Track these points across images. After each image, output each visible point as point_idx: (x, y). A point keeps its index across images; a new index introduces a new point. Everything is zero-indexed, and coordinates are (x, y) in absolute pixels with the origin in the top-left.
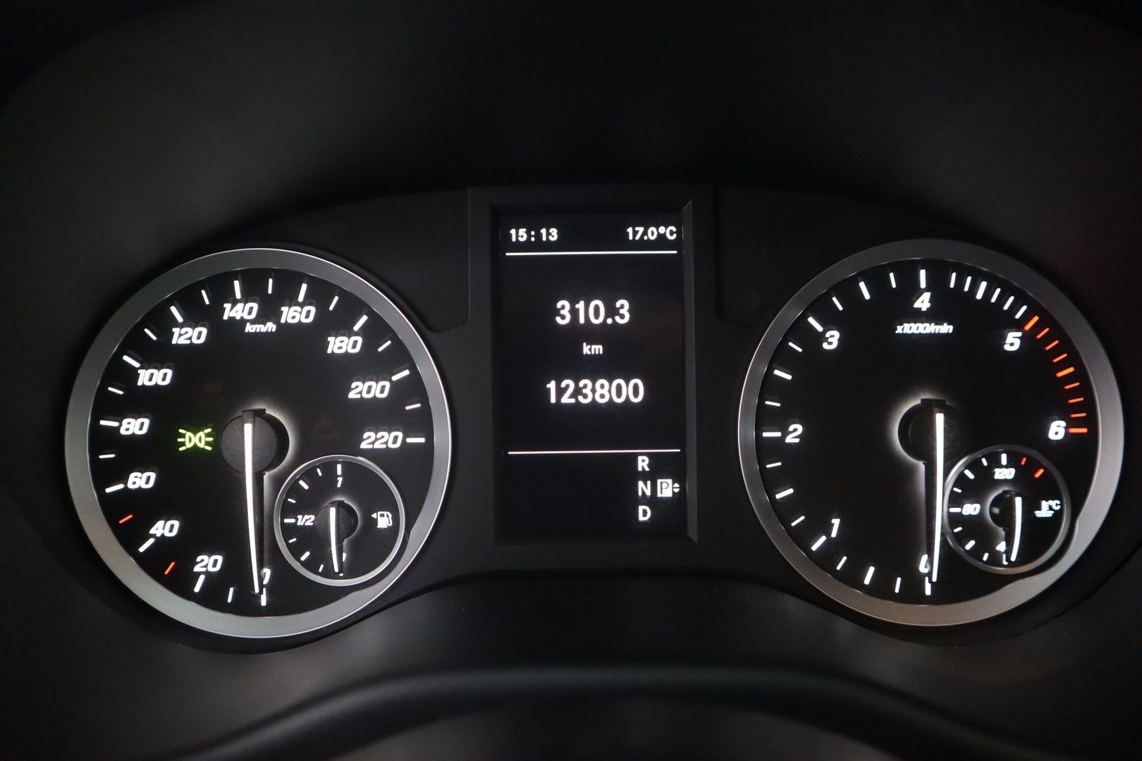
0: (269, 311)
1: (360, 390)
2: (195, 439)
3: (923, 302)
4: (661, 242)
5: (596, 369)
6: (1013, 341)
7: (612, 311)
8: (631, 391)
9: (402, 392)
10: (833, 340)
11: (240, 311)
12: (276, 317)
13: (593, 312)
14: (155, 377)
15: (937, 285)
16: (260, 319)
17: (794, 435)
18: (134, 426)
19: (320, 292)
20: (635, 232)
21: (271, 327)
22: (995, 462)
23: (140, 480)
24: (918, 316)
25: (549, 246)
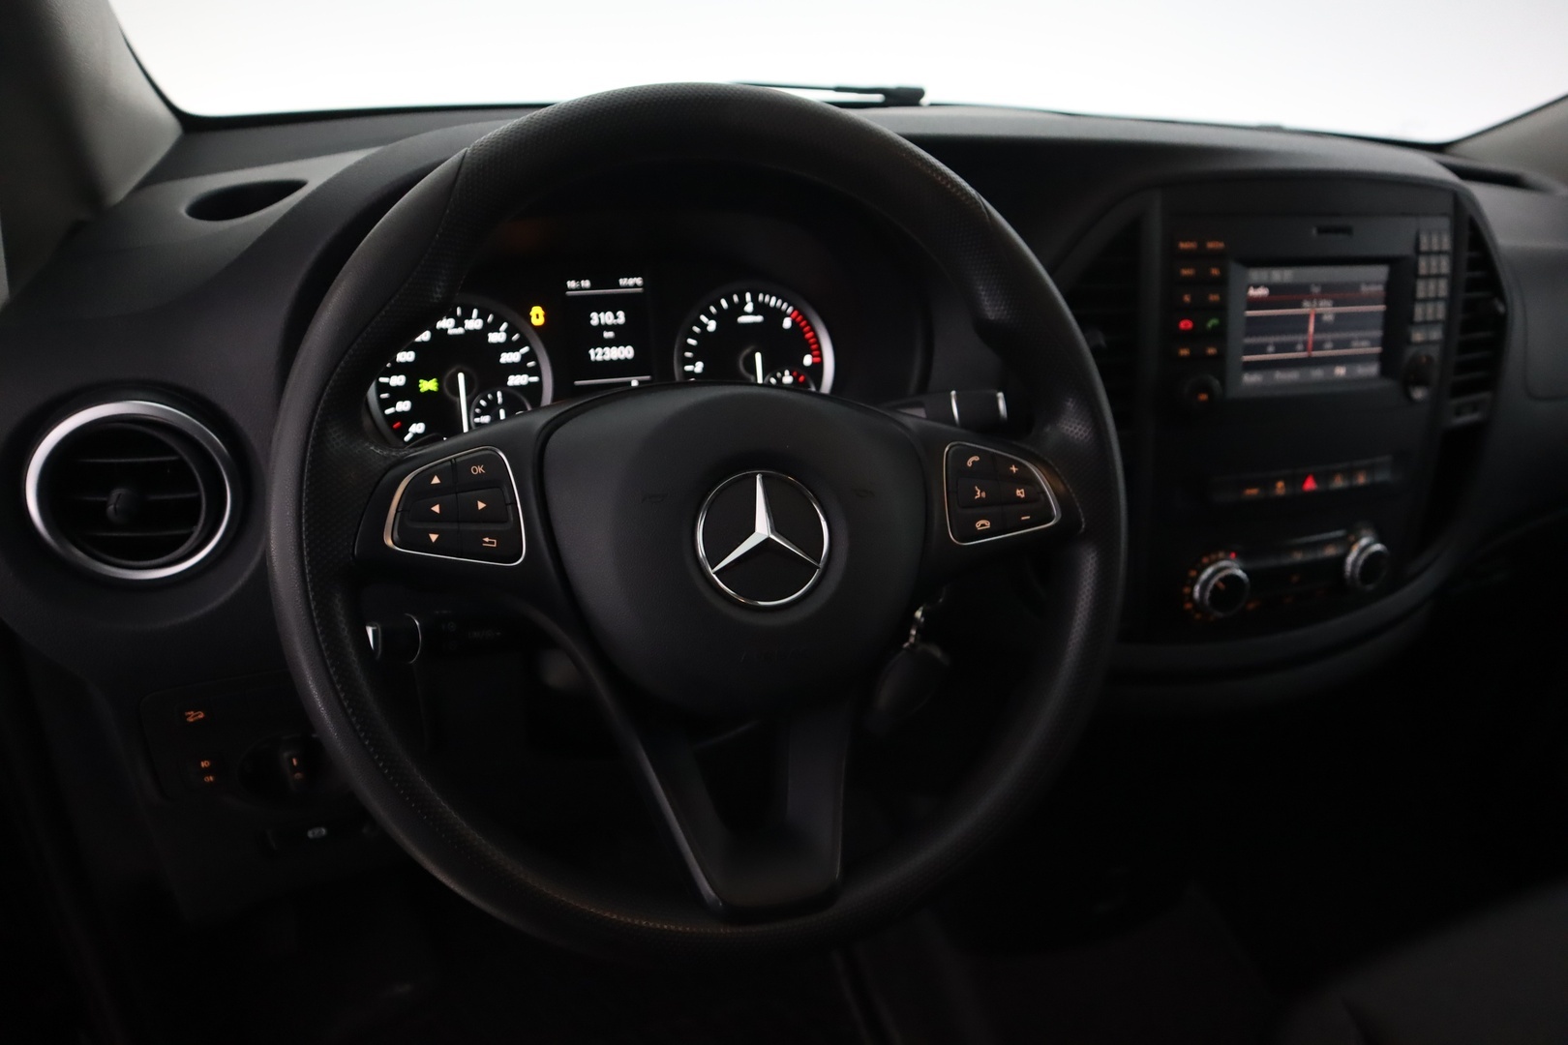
0: (459, 323)
1: (507, 358)
2: (428, 385)
3: (749, 307)
4: (635, 286)
5: (610, 343)
6: (787, 323)
7: (616, 317)
8: (626, 352)
9: (525, 358)
10: (712, 326)
11: (446, 324)
12: (463, 326)
13: (607, 318)
14: (406, 357)
15: (754, 299)
16: (456, 326)
17: (699, 367)
18: (398, 380)
19: (482, 316)
20: (623, 282)
21: (460, 331)
22: (783, 375)
23: (404, 406)
24: (747, 314)
25: (585, 289)
